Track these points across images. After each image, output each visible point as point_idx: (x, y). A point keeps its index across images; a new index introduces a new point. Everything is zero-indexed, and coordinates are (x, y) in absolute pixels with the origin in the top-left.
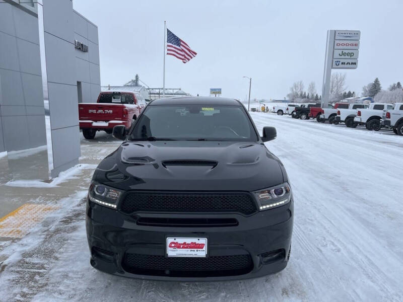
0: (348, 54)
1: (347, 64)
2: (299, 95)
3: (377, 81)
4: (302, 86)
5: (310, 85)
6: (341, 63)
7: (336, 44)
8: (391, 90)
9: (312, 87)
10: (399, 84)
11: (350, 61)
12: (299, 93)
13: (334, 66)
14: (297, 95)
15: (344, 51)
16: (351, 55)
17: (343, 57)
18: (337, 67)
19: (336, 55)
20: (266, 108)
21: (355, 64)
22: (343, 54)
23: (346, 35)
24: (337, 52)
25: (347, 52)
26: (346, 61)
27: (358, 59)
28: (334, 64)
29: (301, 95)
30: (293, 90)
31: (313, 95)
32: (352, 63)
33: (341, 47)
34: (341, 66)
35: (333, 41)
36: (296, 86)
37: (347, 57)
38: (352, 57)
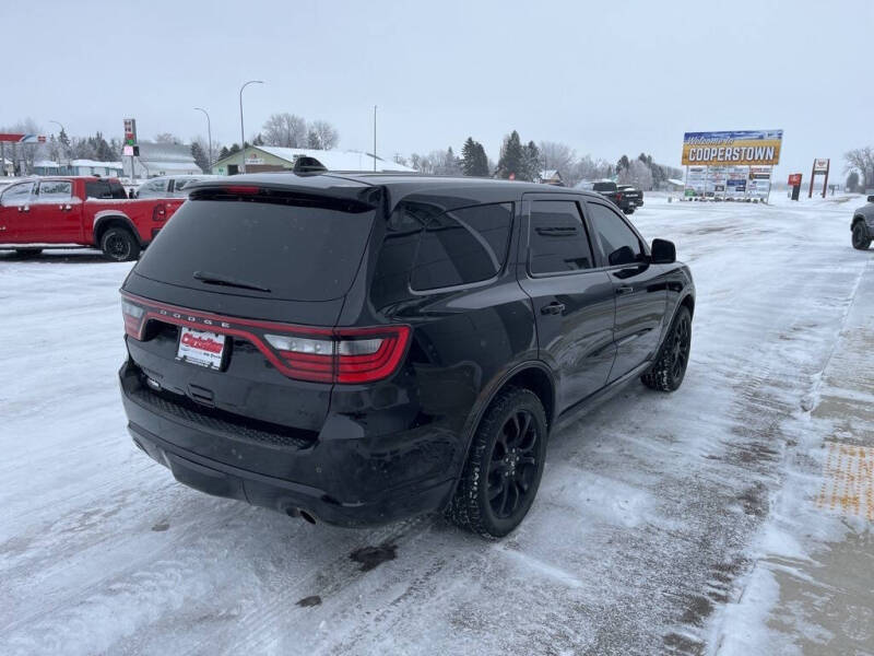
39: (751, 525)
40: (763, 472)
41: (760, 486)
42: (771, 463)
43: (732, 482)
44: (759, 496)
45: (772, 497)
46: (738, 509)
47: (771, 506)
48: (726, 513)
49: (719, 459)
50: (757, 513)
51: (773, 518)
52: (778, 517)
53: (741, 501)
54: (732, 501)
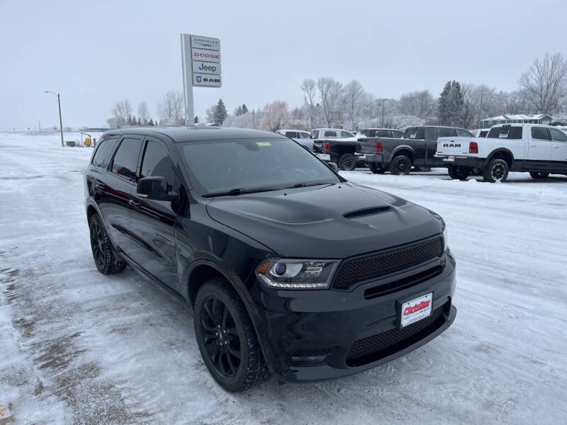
0: (210, 68)
1: (210, 81)
2: (126, 120)
3: (221, 102)
4: (128, 109)
5: (140, 107)
6: (202, 79)
7: (193, 54)
8: (237, 115)
9: (143, 109)
10: (244, 106)
11: (214, 78)
12: (126, 118)
13: (196, 83)
14: (123, 120)
15: (205, 64)
16: (213, 69)
17: (203, 71)
18: (198, 84)
19: (196, 69)
20: (92, 141)
21: (219, 81)
22: (204, 67)
23: (204, 43)
24: (197, 65)
25: (208, 65)
26: (208, 77)
27: (222, 75)
28: (195, 79)
29: (130, 120)
30: (116, 114)
31: (146, 121)
32: (216, 80)
33: (199, 58)
34: (203, 82)
35: (189, 49)
36: (119, 108)
37: (208, 72)
38: (214, 72)
39: (16, 316)
40: (36, 345)
41: (28, 335)
42: (37, 356)
43: (47, 328)
44: (24, 330)
45: (17, 334)
46: (29, 318)
47: (14, 329)
48: (32, 313)
49: (72, 337)
50: (18, 322)
51: (8, 325)
52: (6, 327)
53: (30, 322)
54: (36, 319)
